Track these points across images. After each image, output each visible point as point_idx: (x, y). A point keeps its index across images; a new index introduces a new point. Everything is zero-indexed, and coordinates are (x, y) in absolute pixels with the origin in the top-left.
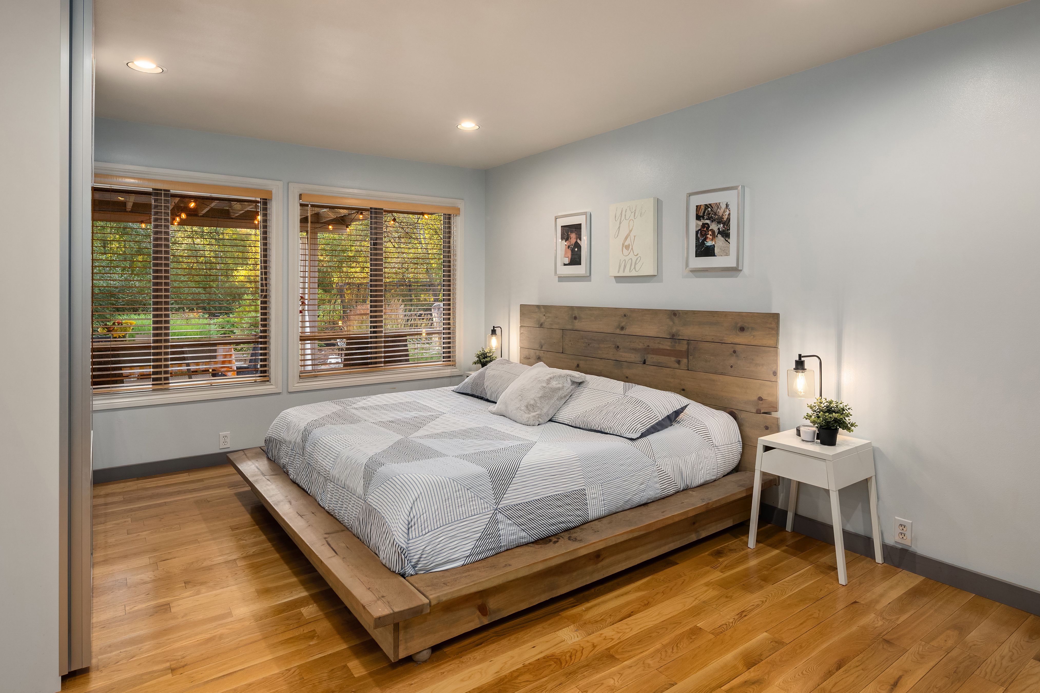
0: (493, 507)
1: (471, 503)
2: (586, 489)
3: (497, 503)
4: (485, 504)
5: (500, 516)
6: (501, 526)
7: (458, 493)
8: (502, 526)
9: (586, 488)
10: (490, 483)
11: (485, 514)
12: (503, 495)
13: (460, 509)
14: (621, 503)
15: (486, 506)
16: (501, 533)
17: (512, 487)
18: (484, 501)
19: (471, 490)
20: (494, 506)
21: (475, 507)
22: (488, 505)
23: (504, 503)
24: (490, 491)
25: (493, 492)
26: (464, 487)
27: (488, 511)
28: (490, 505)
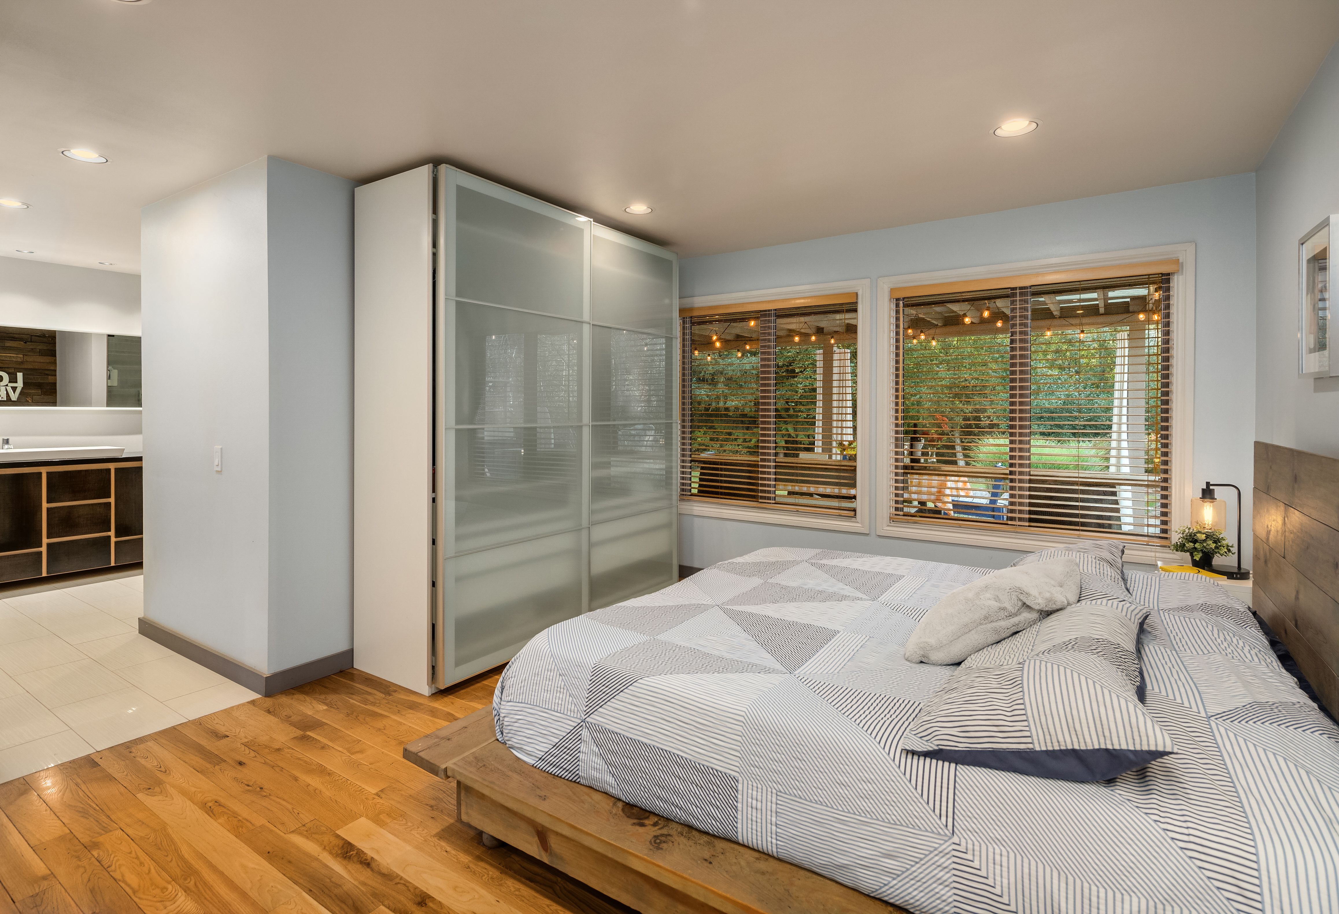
0: (581, 716)
1: (558, 695)
2: (741, 781)
3: (588, 714)
4: (573, 705)
5: (585, 733)
6: (583, 748)
7: (549, 673)
8: (585, 748)
9: (740, 778)
10: (588, 681)
11: (568, 717)
12: (598, 707)
13: (545, 694)
14: (823, 860)
15: (573, 708)
16: (581, 757)
17: (614, 703)
18: (573, 700)
19: (564, 677)
20: (583, 715)
21: (560, 702)
22: (576, 708)
23: (595, 719)
24: (585, 692)
25: (587, 696)
26: (558, 669)
27: (573, 717)
28: (578, 710)
